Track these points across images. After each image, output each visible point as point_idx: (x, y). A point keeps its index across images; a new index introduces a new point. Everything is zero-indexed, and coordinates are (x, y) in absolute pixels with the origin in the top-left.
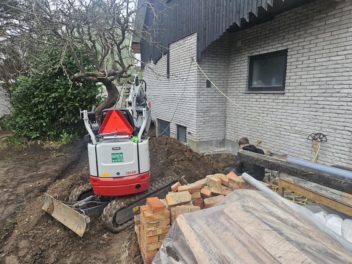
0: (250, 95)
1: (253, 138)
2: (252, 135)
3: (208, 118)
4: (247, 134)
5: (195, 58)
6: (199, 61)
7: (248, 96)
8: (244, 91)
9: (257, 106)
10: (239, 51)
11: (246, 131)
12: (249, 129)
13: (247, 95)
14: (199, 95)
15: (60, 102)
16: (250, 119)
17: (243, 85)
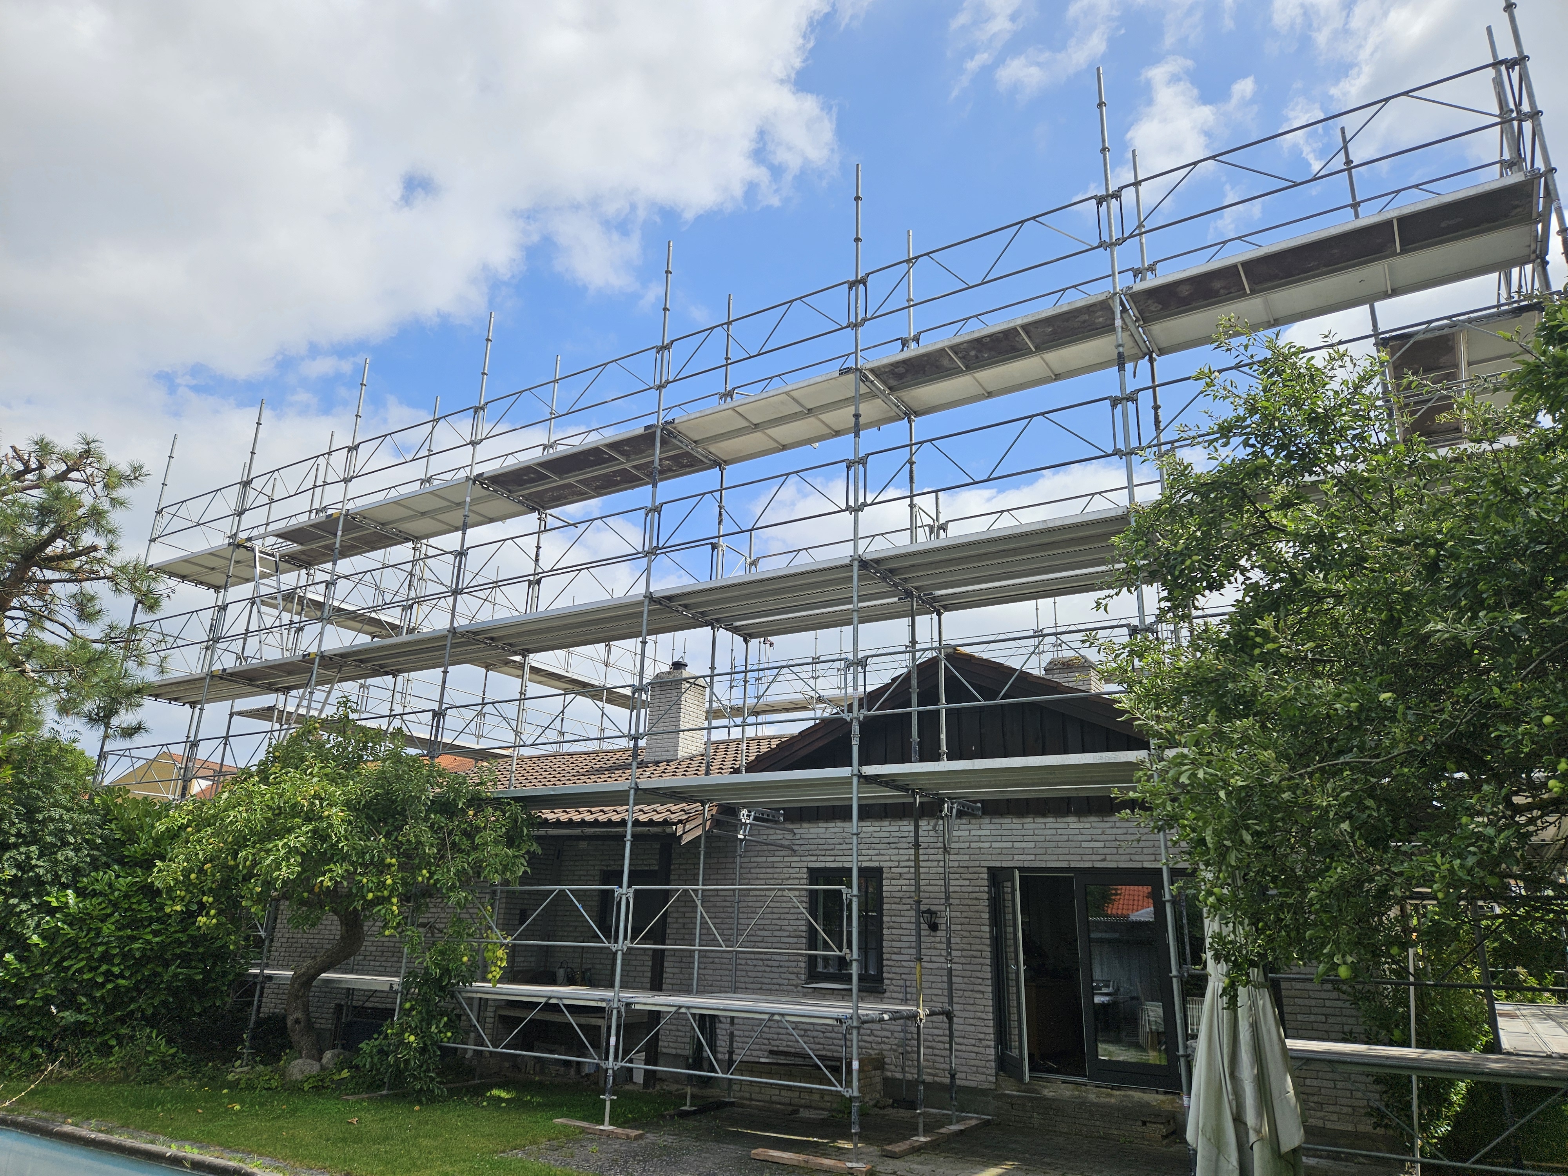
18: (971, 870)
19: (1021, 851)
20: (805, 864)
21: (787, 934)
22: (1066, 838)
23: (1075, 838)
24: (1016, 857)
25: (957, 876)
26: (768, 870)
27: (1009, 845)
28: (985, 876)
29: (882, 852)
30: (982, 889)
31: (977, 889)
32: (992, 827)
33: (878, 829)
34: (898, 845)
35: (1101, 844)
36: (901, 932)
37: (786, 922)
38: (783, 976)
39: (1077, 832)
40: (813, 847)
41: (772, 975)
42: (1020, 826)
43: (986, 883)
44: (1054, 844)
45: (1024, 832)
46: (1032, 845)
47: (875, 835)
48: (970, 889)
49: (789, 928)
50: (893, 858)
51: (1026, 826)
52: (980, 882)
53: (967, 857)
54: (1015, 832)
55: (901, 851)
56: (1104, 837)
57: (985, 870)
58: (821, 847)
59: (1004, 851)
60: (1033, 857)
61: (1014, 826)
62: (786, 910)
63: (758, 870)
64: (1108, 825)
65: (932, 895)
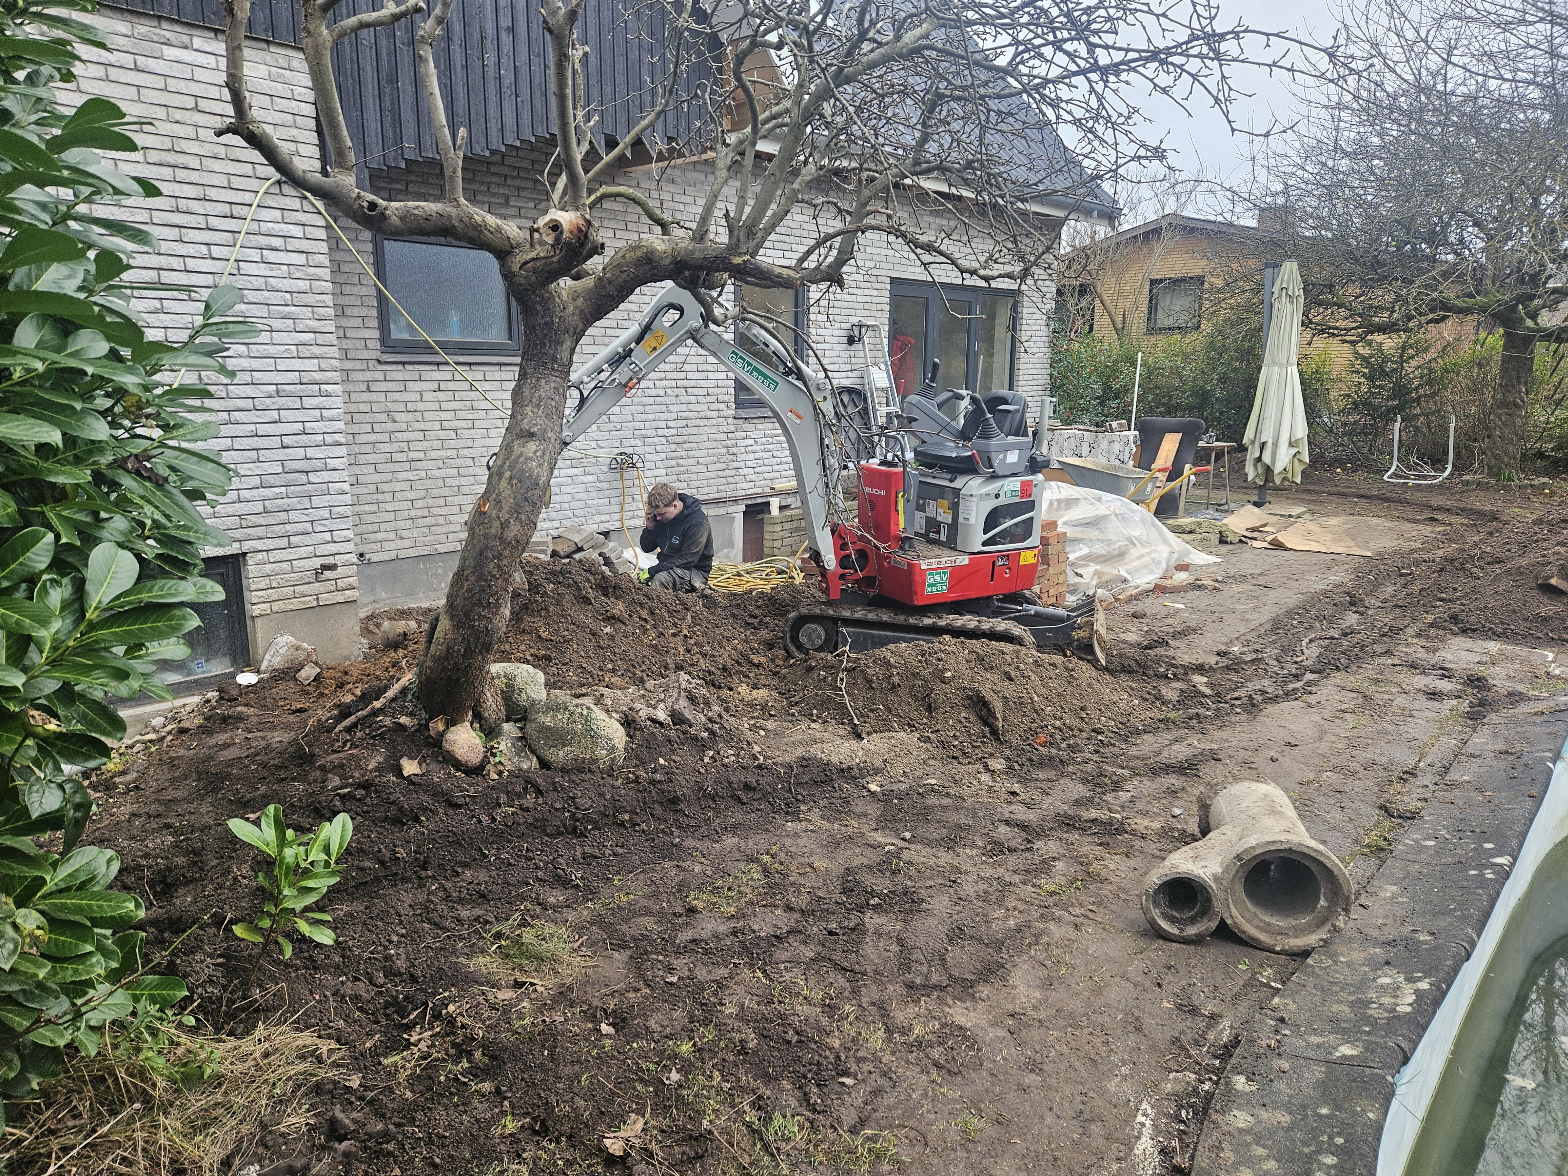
0: (408, 367)
1: (441, 520)
2: (434, 511)
4: (413, 513)
7: (398, 373)
8: (376, 354)
9: (444, 405)
11: (406, 505)
12: (423, 493)
13: (394, 367)
16: (421, 455)
18: (879, 279)
19: (912, 263)
24: (909, 269)
25: (869, 285)
27: (905, 255)
28: (888, 287)
30: (884, 300)
31: (881, 300)
36: (824, 346)
38: (712, 406)
41: (698, 407)
43: (888, 294)
48: (877, 300)
52: (883, 293)
53: (876, 265)
57: (887, 280)
59: (902, 261)
60: (919, 270)
65: (850, 305)
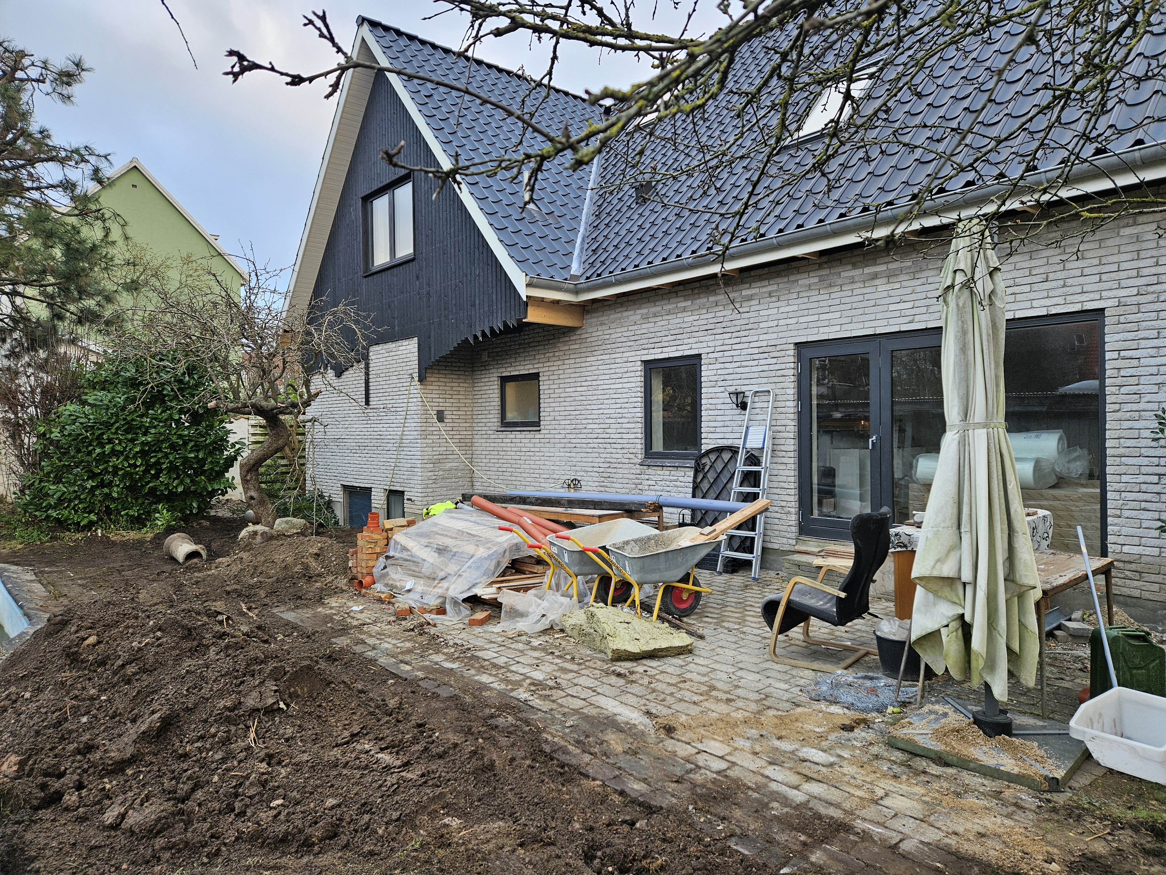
0: (504, 432)
3: (441, 473)
5: (416, 376)
6: (421, 380)
7: (501, 435)
8: (496, 428)
9: (513, 449)
10: (485, 367)
13: (500, 433)
14: (424, 435)
15: (155, 451)
17: (494, 418)
18: (779, 348)
19: (826, 323)
20: (639, 358)
21: (626, 420)
22: (872, 303)
23: (883, 302)
24: (822, 330)
25: (766, 355)
26: (612, 366)
27: (815, 318)
28: (792, 352)
29: (701, 339)
30: (788, 365)
31: (783, 366)
32: (800, 301)
33: (697, 317)
34: (714, 332)
35: (910, 305)
36: (716, 412)
37: (626, 410)
38: (626, 456)
39: (885, 294)
40: (645, 341)
41: (617, 456)
42: (827, 297)
43: (792, 359)
44: (860, 311)
45: (830, 302)
46: (838, 315)
47: (695, 323)
48: (777, 367)
49: (628, 415)
50: (710, 344)
51: (832, 296)
52: (786, 359)
53: (775, 336)
54: (822, 304)
55: (717, 337)
56: (914, 296)
57: (792, 346)
58: (651, 341)
59: (811, 325)
60: (838, 328)
61: (820, 297)
62: (626, 400)
63: (604, 367)
64: (919, 282)
65: (743, 376)
